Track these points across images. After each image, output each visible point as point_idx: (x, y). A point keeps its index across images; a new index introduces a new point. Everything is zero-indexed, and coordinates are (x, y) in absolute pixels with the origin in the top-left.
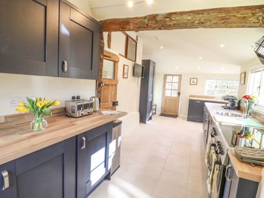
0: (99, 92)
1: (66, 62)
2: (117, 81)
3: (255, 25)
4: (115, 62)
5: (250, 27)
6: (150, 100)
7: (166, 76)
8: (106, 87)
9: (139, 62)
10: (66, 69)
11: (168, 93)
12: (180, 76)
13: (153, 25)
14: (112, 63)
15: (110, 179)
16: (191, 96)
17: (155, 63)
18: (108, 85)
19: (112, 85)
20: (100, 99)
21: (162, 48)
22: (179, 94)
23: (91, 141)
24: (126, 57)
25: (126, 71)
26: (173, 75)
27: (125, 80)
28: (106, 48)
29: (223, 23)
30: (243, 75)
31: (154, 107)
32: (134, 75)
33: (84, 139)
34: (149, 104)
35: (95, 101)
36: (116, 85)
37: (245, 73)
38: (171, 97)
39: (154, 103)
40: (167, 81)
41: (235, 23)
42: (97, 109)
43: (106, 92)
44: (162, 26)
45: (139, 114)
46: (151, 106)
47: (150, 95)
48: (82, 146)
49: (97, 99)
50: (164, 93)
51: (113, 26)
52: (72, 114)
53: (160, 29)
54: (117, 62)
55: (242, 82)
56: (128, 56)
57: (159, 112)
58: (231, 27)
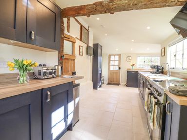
0: (61, 63)
1: (33, 32)
2: (75, 57)
3: (172, 4)
4: (73, 43)
5: (169, 6)
6: (99, 72)
7: (110, 56)
8: (67, 61)
9: (91, 44)
10: (33, 38)
11: (112, 68)
12: (120, 56)
13: (100, 9)
14: (71, 43)
15: (71, 130)
16: (128, 69)
17: (102, 47)
18: (68, 59)
19: (71, 60)
20: (62, 67)
21: (106, 35)
22: (120, 68)
23: (55, 95)
24: (81, 40)
25: (81, 50)
26: (114, 55)
27: (81, 57)
28: (66, 32)
29: (150, 4)
30: (163, 50)
31: (102, 79)
32: (87, 54)
33: (49, 93)
34: (99, 75)
35: (58, 68)
36: (74, 60)
37: (164, 48)
38: (114, 71)
39: (103, 75)
40: (111, 59)
41: (159, 3)
42: (60, 74)
43: (67, 64)
44: (107, 9)
45: (92, 82)
46: (101, 77)
47: (99, 69)
48: (47, 99)
49: (60, 67)
50: (109, 68)
51: (71, 13)
52: (39, 77)
53: (106, 12)
54: (75, 43)
55: (163, 55)
56: (83, 40)
57: (106, 82)
58: (156, 7)
